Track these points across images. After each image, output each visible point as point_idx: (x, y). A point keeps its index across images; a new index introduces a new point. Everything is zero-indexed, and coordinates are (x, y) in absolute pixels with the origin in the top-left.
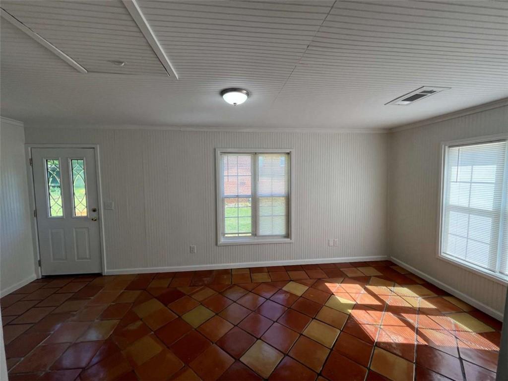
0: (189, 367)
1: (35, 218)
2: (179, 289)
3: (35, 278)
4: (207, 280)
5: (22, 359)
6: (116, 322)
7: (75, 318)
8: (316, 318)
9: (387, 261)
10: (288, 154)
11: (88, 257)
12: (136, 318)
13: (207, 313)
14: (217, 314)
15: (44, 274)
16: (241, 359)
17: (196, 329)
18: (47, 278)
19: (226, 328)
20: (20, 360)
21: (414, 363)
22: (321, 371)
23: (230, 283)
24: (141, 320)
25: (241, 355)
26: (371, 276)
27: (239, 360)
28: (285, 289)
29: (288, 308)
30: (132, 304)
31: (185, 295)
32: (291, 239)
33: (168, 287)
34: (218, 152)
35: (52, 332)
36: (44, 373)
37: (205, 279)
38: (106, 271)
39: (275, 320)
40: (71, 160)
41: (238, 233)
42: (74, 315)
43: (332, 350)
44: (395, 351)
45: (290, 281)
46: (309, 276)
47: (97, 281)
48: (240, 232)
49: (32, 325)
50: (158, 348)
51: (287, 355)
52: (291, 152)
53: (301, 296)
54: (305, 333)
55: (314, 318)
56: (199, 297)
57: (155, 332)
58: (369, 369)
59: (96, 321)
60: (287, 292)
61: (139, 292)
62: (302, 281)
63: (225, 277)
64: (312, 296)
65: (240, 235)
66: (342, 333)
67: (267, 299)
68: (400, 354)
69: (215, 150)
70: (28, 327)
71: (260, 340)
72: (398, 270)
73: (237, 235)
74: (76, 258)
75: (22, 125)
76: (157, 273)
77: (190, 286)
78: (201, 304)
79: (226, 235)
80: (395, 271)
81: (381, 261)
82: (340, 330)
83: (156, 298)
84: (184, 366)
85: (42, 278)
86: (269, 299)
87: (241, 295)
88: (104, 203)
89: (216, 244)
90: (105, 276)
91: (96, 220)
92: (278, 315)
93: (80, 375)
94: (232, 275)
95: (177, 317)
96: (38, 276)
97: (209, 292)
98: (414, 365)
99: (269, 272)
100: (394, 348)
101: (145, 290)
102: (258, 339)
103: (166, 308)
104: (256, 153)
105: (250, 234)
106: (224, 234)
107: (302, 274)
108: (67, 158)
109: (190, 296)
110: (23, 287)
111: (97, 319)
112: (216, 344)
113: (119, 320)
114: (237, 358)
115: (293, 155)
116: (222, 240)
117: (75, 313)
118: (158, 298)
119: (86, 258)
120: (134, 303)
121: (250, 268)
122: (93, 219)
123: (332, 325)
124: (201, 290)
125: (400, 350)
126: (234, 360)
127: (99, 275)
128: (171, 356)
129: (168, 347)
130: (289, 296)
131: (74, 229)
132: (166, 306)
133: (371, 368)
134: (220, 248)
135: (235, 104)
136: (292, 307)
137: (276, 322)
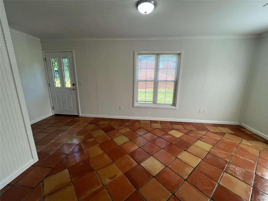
0: (114, 163)
1: (49, 87)
2: (113, 126)
3: (52, 115)
4: (127, 124)
5: (44, 146)
6: (83, 137)
7: (66, 133)
8: (187, 150)
9: (238, 125)
10: (179, 54)
11: (72, 107)
12: (91, 137)
13: (126, 139)
14: (131, 140)
15: (56, 113)
16: (141, 164)
17: (119, 146)
18: (57, 115)
19: (135, 148)
20: (43, 147)
21: (252, 186)
22: (187, 178)
23: (139, 126)
24: (94, 138)
25: (141, 162)
26: (226, 133)
27: (140, 164)
28: (169, 133)
29: (170, 143)
30: (91, 131)
31: (115, 129)
32: (176, 107)
33: (108, 125)
34: (136, 54)
35: (57, 138)
36: (52, 153)
37: (126, 123)
38: (81, 115)
39: (162, 148)
40: (62, 59)
41: (145, 101)
42: (66, 132)
43: (195, 169)
44: (238, 177)
45: (173, 129)
46: (185, 128)
47: (77, 119)
48: (146, 101)
49: (49, 133)
50: (100, 152)
51: (167, 166)
52: (181, 53)
53: (179, 138)
54: (179, 157)
55: (186, 150)
56: (123, 131)
57: (99, 144)
58: (219, 184)
59: (74, 135)
60: (171, 135)
61: (94, 126)
62: (180, 130)
63: (137, 123)
64: (185, 139)
65: (146, 102)
66: (202, 161)
67: (158, 137)
68: (242, 180)
69: (134, 52)
70: (48, 134)
71: (153, 157)
72: (246, 132)
73: (144, 102)
74: (68, 108)
75: (40, 40)
76: (103, 118)
77: (118, 126)
78: (123, 135)
79: (139, 102)
80: (244, 132)
81: (234, 125)
82: (202, 159)
83: (101, 129)
84: (112, 162)
85: (55, 115)
86: (160, 137)
87: (145, 133)
88: (78, 81)
89: (133, 106)
90: (80, 117)
91: (75, 89)
92: (164, 146)
93: (66, 157)
94: (140, 123)
95: (111, 139)
96: (53, 114)
97: (128, 130)
98: (252, 187)
99: (161, 124)
100: (238, 175)
101: (97, 125)
102: (151, 156)
103: (106, 134)
104: (158, 54)
105: (152, 102)
106: (137, 101)
107: (181, 127)
108: (60, 57)
109: (118, 130)
110: (47, 118)
111: (75, 135)
112: (129, 154)
113: (84, 137)
114: (139, 163)
115: (183, 55)
116: (136, 104)
117: (66, 131)
118: (103, 129)
119: (72, 108)
120: (91, 130)
121: (150, 121)
122: (73, 89)
123: (197, 156)
124: (124, 128)
125: (242, 177)
126: (137, 164)
127: (78, 116)
128: (106, 157)
129: (105, 152)
130: (171, 137)
131: (66, 94)
132: (106, 133)
133: (220, 183)
134: (135, 108)
135: (146, 12)
136: (173, 143)
137: (163, 149)
